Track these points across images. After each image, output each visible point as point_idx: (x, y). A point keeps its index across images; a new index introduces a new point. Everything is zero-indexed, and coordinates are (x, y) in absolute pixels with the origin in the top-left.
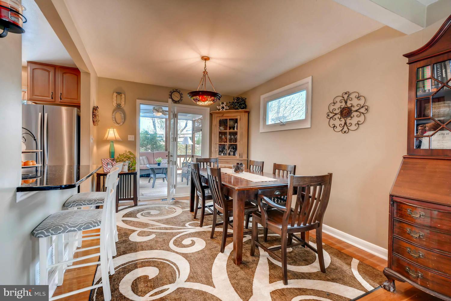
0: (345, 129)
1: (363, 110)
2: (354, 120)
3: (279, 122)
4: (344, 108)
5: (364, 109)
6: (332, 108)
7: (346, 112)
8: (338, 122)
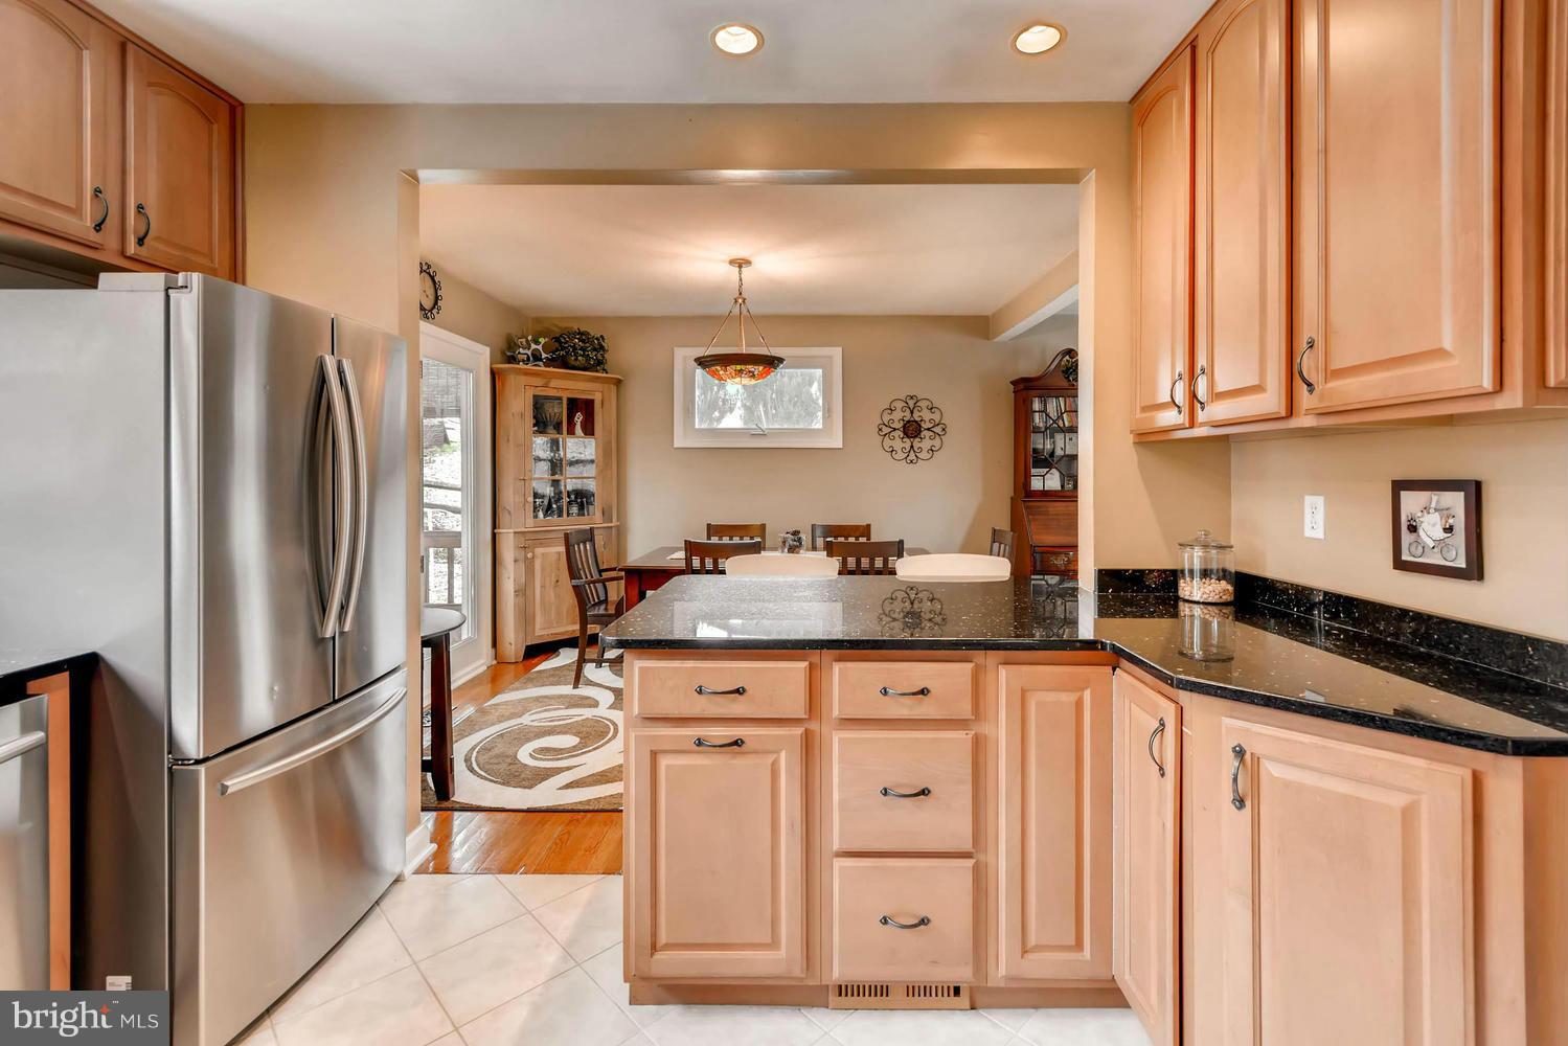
0: (912, 456)
1: (938, 430)
2: (926, 444)
3: (754, 427)
4: (909, 422)
5: (940, 429)
6: (886, 418)
7: (912, 430)
8: (899, 443)
